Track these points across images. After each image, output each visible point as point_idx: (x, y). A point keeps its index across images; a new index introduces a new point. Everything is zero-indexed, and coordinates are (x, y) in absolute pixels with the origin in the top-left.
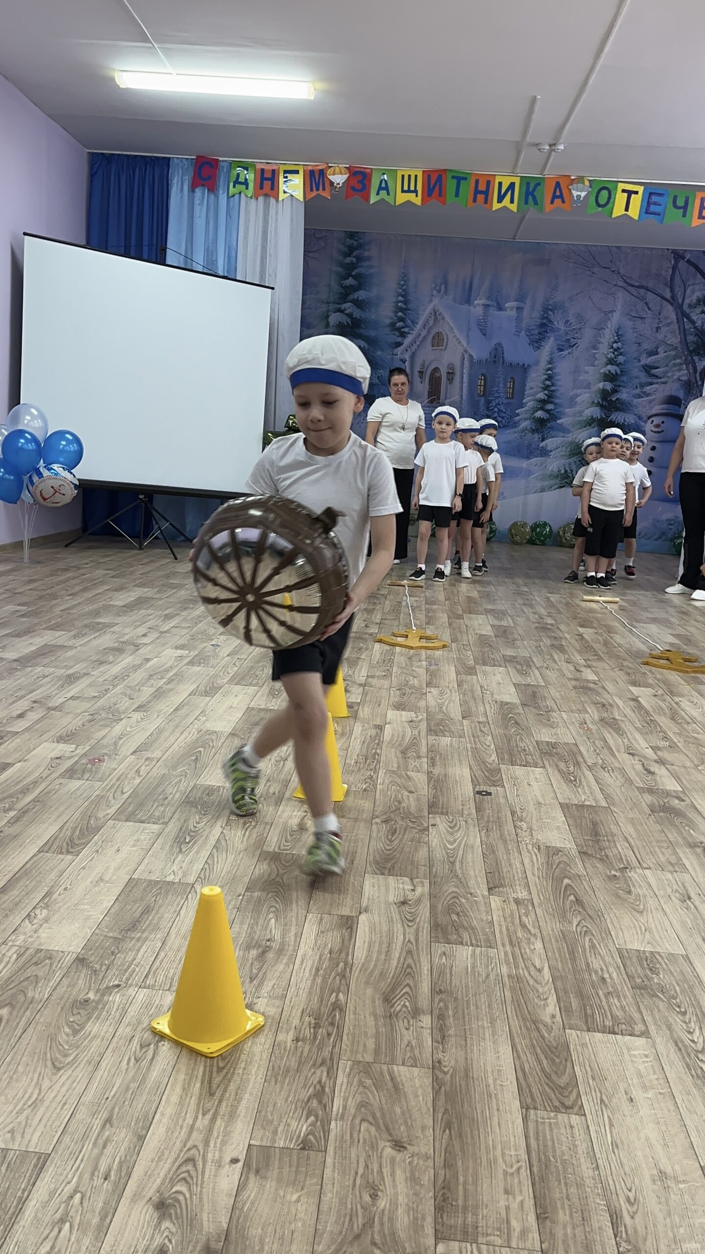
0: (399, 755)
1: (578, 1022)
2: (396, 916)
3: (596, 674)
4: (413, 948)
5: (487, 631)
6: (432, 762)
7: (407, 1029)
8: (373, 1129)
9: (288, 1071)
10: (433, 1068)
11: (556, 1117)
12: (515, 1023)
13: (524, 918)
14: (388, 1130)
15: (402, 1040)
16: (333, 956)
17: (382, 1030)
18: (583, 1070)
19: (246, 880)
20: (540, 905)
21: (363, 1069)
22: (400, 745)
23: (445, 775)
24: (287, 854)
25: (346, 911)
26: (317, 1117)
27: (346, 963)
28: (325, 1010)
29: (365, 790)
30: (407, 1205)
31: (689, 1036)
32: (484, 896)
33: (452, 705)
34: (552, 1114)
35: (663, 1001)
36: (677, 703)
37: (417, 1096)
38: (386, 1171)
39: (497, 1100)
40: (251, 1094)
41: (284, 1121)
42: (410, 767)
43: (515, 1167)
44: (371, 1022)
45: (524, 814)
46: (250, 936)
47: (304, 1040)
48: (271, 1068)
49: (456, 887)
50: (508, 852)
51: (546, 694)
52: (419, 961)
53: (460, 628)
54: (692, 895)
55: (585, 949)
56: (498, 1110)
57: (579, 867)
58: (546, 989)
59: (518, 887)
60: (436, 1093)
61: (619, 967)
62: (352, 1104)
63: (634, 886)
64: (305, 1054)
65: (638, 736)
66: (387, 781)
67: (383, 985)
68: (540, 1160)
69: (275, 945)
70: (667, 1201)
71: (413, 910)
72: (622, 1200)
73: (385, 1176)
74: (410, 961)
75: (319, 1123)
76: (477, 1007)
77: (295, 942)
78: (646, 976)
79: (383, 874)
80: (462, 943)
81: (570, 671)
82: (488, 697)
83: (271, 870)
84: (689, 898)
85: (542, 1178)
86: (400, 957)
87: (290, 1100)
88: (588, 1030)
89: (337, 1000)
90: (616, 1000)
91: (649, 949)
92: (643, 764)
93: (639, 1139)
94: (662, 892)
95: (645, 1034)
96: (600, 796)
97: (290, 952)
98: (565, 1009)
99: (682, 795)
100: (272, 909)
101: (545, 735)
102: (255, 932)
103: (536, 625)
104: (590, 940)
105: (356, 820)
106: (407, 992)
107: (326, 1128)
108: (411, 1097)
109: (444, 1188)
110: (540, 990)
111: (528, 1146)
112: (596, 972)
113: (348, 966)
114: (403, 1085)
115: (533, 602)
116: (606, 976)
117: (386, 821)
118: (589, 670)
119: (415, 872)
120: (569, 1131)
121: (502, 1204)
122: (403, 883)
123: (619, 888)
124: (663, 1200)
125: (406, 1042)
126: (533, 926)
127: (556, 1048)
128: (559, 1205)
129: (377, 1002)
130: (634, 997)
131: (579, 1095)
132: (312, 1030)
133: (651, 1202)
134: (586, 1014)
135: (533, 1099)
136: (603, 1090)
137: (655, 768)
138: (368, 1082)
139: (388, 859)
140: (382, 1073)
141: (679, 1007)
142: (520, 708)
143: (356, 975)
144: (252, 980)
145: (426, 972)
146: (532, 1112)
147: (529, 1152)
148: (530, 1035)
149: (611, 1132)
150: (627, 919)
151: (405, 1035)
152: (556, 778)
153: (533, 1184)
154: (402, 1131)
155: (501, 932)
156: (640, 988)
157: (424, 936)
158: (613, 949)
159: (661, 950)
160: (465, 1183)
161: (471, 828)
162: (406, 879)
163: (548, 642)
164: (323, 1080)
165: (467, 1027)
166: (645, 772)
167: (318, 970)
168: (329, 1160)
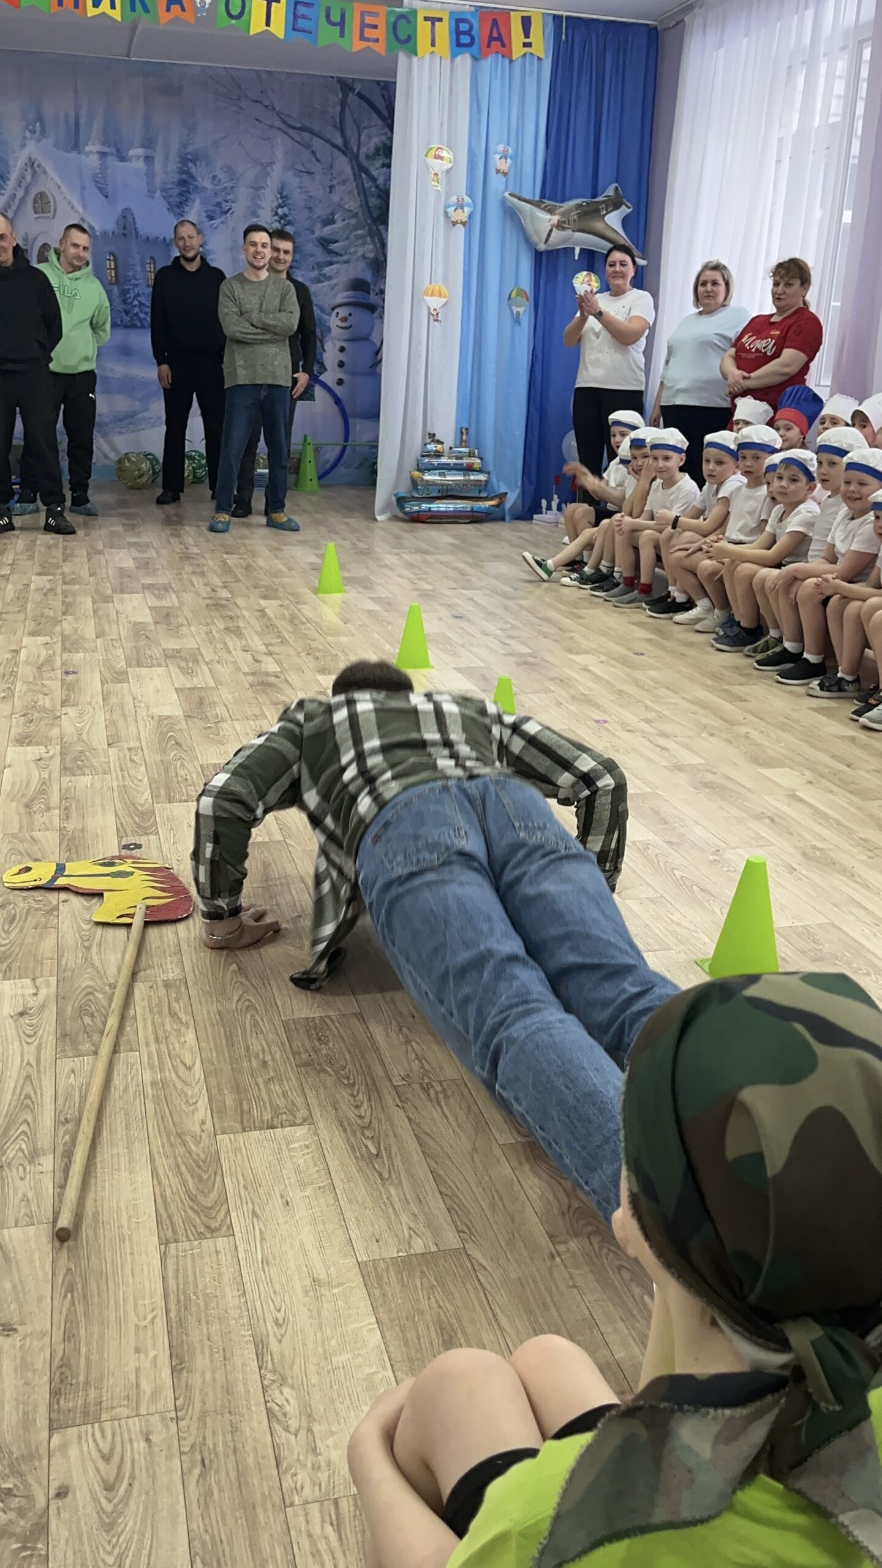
0: (22, 810)
1: (232, 1123)
3: (279, 663)
4: (33, 1072)
5: (145, 616)
6: (66, 816)
7: (22, 1179)
11: (200, 1246)
12: (156, 1142)
13: (174, 1005)
18: (235, 1180)
22: (23, 795)
23: (83, 830)
30: (17, 1400)
34: (196, 1243)
37: (31, 1262)
42: (37, 827)
43: (149, 1317)
49: (92, 979)
51: (216, 699)
52: (41, 1087)
53: (108, 616)
55: (245, 1031)
58: (197, 1089)
59: (169, 966)
68: (179, 1302)
72: (270, 1324)
81: (246, 662)
82: (142, 712)
85: (181, 1323)
86: (15, 1087)
88: (244, 1130)
90: (277, 1087)
95: (308, 1120)
98: (217, 1110)
103: (207, 601)
106: (24, 1132)
109: (61, 1367)
110: (190, 1093)
112: (257, 1056)
114: (15, 1253)
115: (205, 569)
116: (268, 1058)
120: (214, 1259)
121: (133, 1365)
124: (315, 1312)
125: (20, 1195)
126: (186, 1013)
127: (204, 1162)
128: (198, 1351)
130: (298, 1078)
135: (174, 1231)
136: (256, 1201)
141: (348, 1078)
145: (48, 1100)
146: (172, 1246)
147: (166, 1296)
148: (174, 1152)
149: (262, 1248)
155: (145, 1028)
157: (48, 1053)
158: (278, 1023)
160: (89, 1351)
162: (28, 982)
163: (221, 624)
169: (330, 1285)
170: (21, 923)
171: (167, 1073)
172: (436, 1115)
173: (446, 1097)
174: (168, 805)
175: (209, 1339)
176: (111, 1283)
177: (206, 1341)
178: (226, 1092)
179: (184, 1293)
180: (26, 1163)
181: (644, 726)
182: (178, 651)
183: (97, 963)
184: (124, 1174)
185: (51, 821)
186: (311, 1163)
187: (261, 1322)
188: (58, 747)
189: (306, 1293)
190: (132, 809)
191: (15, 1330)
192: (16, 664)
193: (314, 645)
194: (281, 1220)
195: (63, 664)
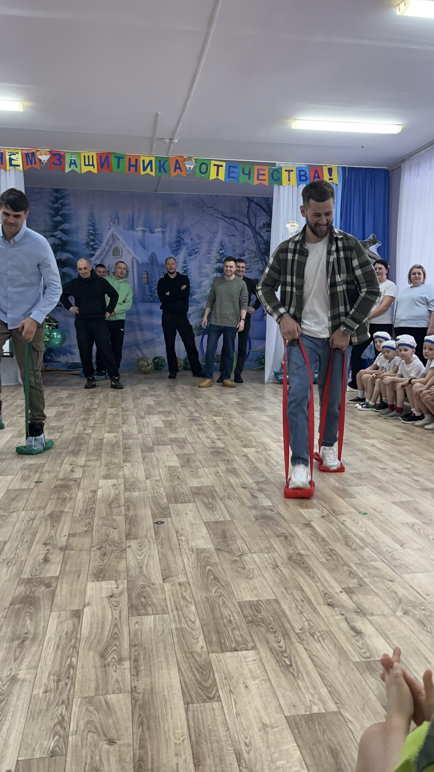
0: (107, 507)
2: (107, 605)
3: (224, 443)
4: (118, 622)
5: (160, 424)
6: (128, 509)
7: (115, 671)
8: (95, 736)
9: (41, 711)
10: (132, 691)
11: (204, 705)
12: (180, 656)
13: (184, 594)
14: (104, 734)
15: (112, 679)
16: (69, 636)
17: (100, 675)
19: (10, 599)
20: (194, 584)
21: (89, 700)
23: (136, 515)
24: (36, 578)
25: (76, 607)
26: (60, 736)
27: (76, 638)
28: (64, 670)
29: (86, 531)
31: (278, 644)
32: (160, 585)
33: (139, 472)
34: (202, 704)
35: (263, 627)
36: (269, 455)
37: (121, 710)
38: (104, 759)
39: (170, 703)
40: (17, 730)
41: (39, 742)
43: (181, 740)
44: (93, 671)
45: (184, 532)
46: (14, 633)
47: (51, 691)
48: (29, 712)
49: (143, 581)
50: (174, 556)
54: (279, 564)
56: (171, 708)
57: (215, 559)
58: (198, 632)
60: (134, 706)
61: (239, 613)
62: (82, 723)
63: (247, 564)
64: (52, 699)
65: (247, 477)
66: (100, 524)
67: (100, 648)
68: (195, 732)
69: (30, 636)
70: (267, 740)
71: (117, 600)
72: (242, 745)
73: (103, 761)
74: (116, 630)
75: (61, 739)
76: (157, 651)
77: (43, 631)
78: (254, 615)
79: (98, 581)
80: (147, 614)
81: (208, 443)
82: (161, 465)
83: (27, 589)
84: (278, 566)
86: (110, 629)
87: (42, 729)
88: (222, 652)
89: (71, 662)
90: (237, 632)
91: (255, 599)
92: (251, 493)
93: (251, 708)
94: (262, 565)
95: (254, 648)
96: (227, 515)
97: (40, 638)
98: (209, 642)
99: (272, 508)
100: (28, 614)
101: (195, 483)
102: (17, 630)
103: (189, 418)
104: (223, 599)
105: (81, 550)
106: (115, 650)
107: (66, 742)
108: (118, 712)
109: (139, 761)
110: (194, 634)
111: (188, 726)
112: (226, 618)
113: (78, 640)
114: (113, 706)
115: (187, 404)
116: (232, 619)
117: (99, 549)
118: (220, 441)
119: (118, 577)
120: (212, 712)
121: (174, 762)
122: (111, 584)
123: (239, 567)
124: (265, 740)
125: (114, 679)
126: (190, 597)
127: (204, 665)
128: (207, 756)
129: (96, 659)
131: (217, 690)
132: (55, 684)
133: (259, 743)
134: (221, 643)
137: (257, 494)
138: (91, 708)
139: (101, 571)
140: (100, 702)
141: (272, 629)
142: (181, 469)
143: (83, 645)
144: (15, 660)
146: (191, 705)
148: (189, 661)
149: (236, 707)
150: (243, 584)
151: (114, 675)
152: (201, 507)
153: (192, 747)
154: (113, 734)
155: (171, 603)
156: (251, 622)
157: (125, 613)
158: (236, 603)
159: (262, 599)
161: (152, 545)
162: (113, 582)
163: (196, 427)
164: (64, 712)
165: (152, 663)
166: (252, 497)
167: (58, 646)
168: (68, 759)
169: (272, 727)
170: (109, 556)
171: (183, 625)
172: (319, 646)
173: (323, 639)
174: (175, 505)
175: (212, 751)
176: (161, 722)
177: (211, 752)
178: (212, 633)
179: (198, 728)
180: (117, 664)
181: (405, 470)
182: (177, 439)
183: (146, 574)
184: (165, 671)
185: (121, 512)
186: (257, 668)
187: (238, 743)
188: (123, 480)
189: (260, 730)
190: (159, 506)
191: (115, 743)
192: (102, 445)
193: (240, 435)
194: (244, 695)
195: (123, 445)
